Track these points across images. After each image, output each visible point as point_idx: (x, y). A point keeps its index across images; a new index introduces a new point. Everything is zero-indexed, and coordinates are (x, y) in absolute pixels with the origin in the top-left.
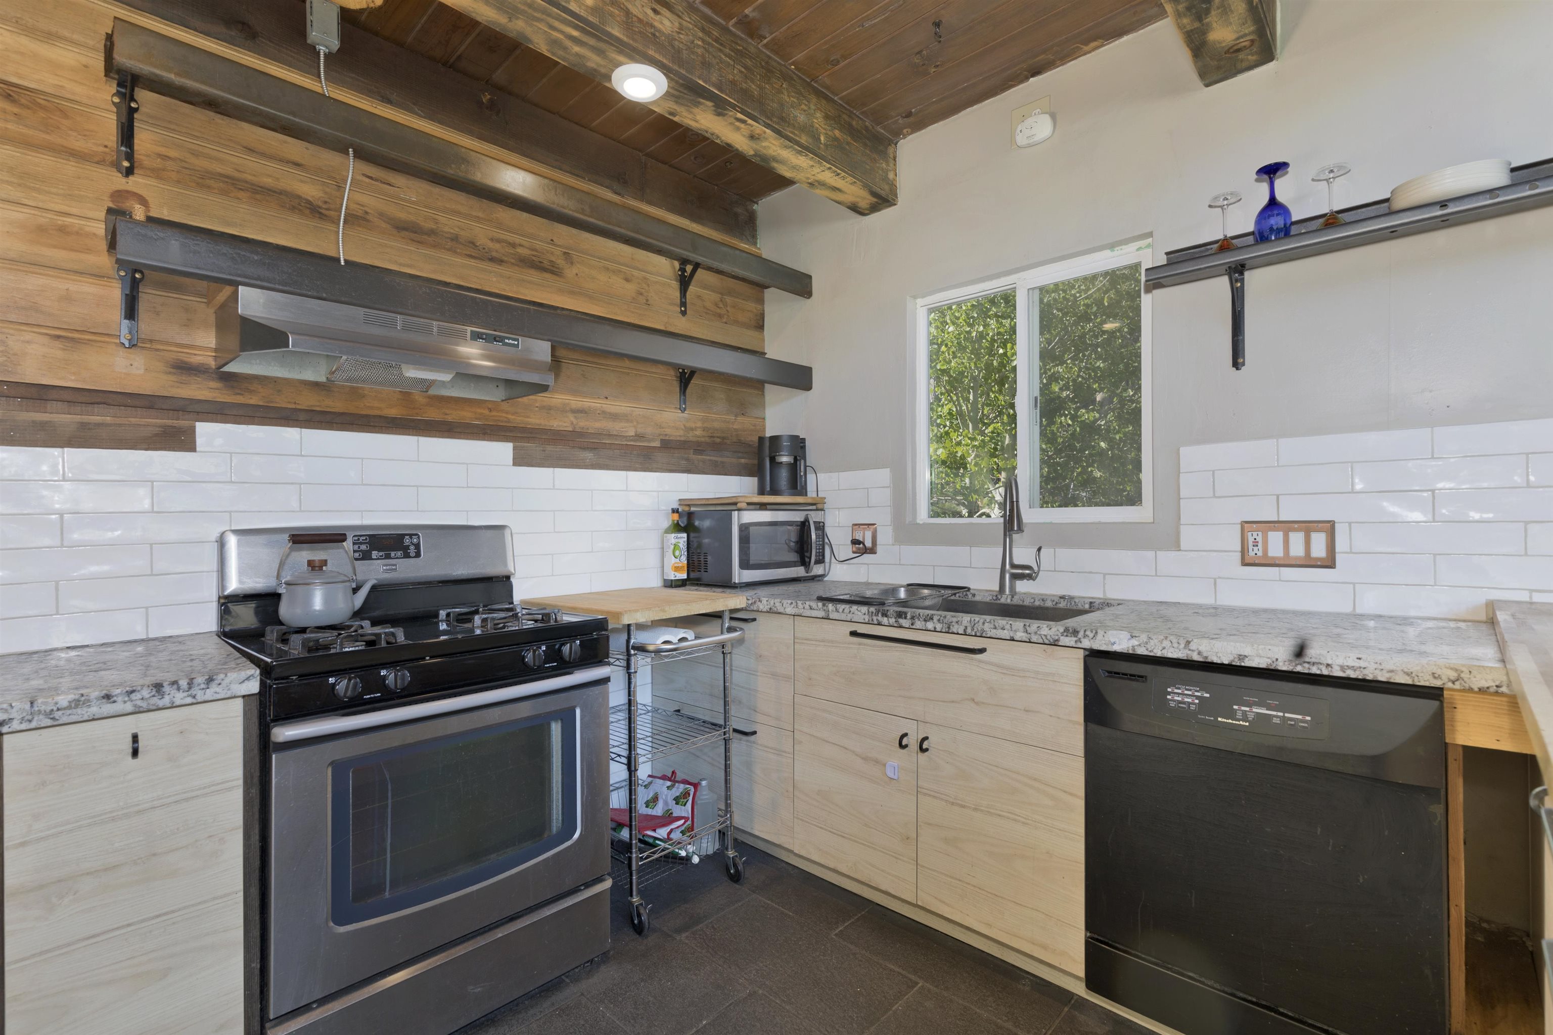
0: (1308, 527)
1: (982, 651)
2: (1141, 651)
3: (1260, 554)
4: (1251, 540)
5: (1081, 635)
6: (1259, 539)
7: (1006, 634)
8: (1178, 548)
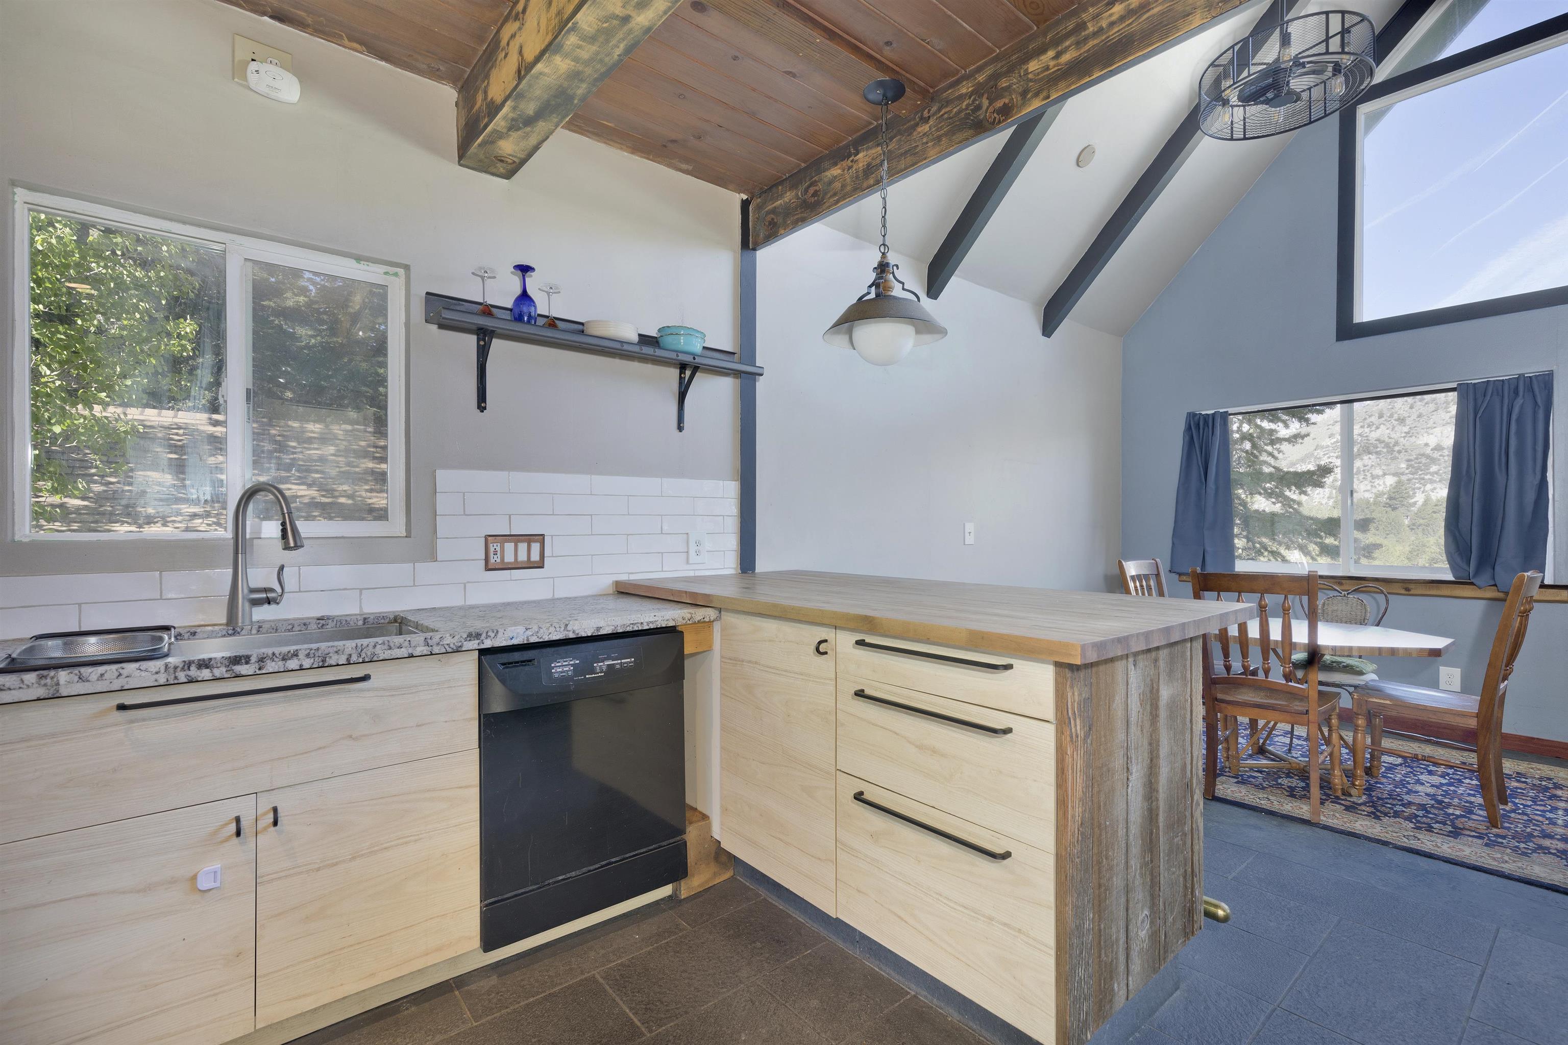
0: (529, 538)
1: (366, 678)
2: (534, 639)
3: (498, 560)
4: (492, 550)
5: (484, 635)
6: (498, 549)
7: (404, 652)
8: (433, 557)
